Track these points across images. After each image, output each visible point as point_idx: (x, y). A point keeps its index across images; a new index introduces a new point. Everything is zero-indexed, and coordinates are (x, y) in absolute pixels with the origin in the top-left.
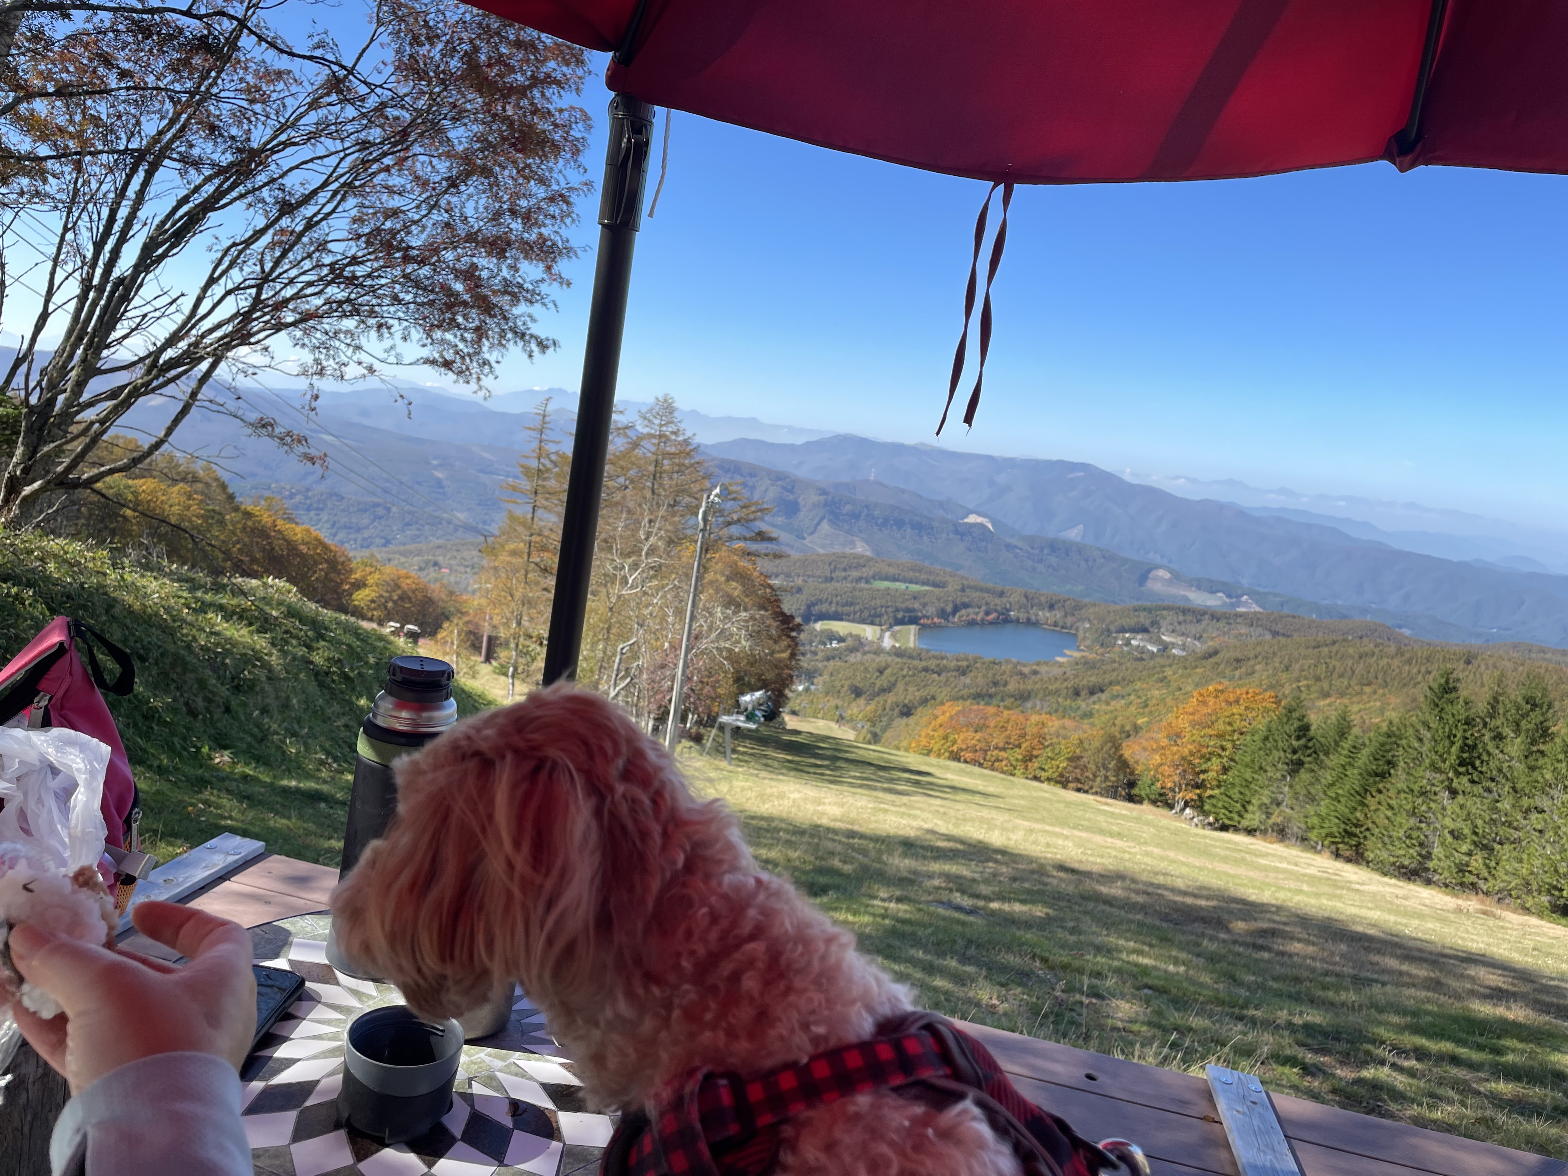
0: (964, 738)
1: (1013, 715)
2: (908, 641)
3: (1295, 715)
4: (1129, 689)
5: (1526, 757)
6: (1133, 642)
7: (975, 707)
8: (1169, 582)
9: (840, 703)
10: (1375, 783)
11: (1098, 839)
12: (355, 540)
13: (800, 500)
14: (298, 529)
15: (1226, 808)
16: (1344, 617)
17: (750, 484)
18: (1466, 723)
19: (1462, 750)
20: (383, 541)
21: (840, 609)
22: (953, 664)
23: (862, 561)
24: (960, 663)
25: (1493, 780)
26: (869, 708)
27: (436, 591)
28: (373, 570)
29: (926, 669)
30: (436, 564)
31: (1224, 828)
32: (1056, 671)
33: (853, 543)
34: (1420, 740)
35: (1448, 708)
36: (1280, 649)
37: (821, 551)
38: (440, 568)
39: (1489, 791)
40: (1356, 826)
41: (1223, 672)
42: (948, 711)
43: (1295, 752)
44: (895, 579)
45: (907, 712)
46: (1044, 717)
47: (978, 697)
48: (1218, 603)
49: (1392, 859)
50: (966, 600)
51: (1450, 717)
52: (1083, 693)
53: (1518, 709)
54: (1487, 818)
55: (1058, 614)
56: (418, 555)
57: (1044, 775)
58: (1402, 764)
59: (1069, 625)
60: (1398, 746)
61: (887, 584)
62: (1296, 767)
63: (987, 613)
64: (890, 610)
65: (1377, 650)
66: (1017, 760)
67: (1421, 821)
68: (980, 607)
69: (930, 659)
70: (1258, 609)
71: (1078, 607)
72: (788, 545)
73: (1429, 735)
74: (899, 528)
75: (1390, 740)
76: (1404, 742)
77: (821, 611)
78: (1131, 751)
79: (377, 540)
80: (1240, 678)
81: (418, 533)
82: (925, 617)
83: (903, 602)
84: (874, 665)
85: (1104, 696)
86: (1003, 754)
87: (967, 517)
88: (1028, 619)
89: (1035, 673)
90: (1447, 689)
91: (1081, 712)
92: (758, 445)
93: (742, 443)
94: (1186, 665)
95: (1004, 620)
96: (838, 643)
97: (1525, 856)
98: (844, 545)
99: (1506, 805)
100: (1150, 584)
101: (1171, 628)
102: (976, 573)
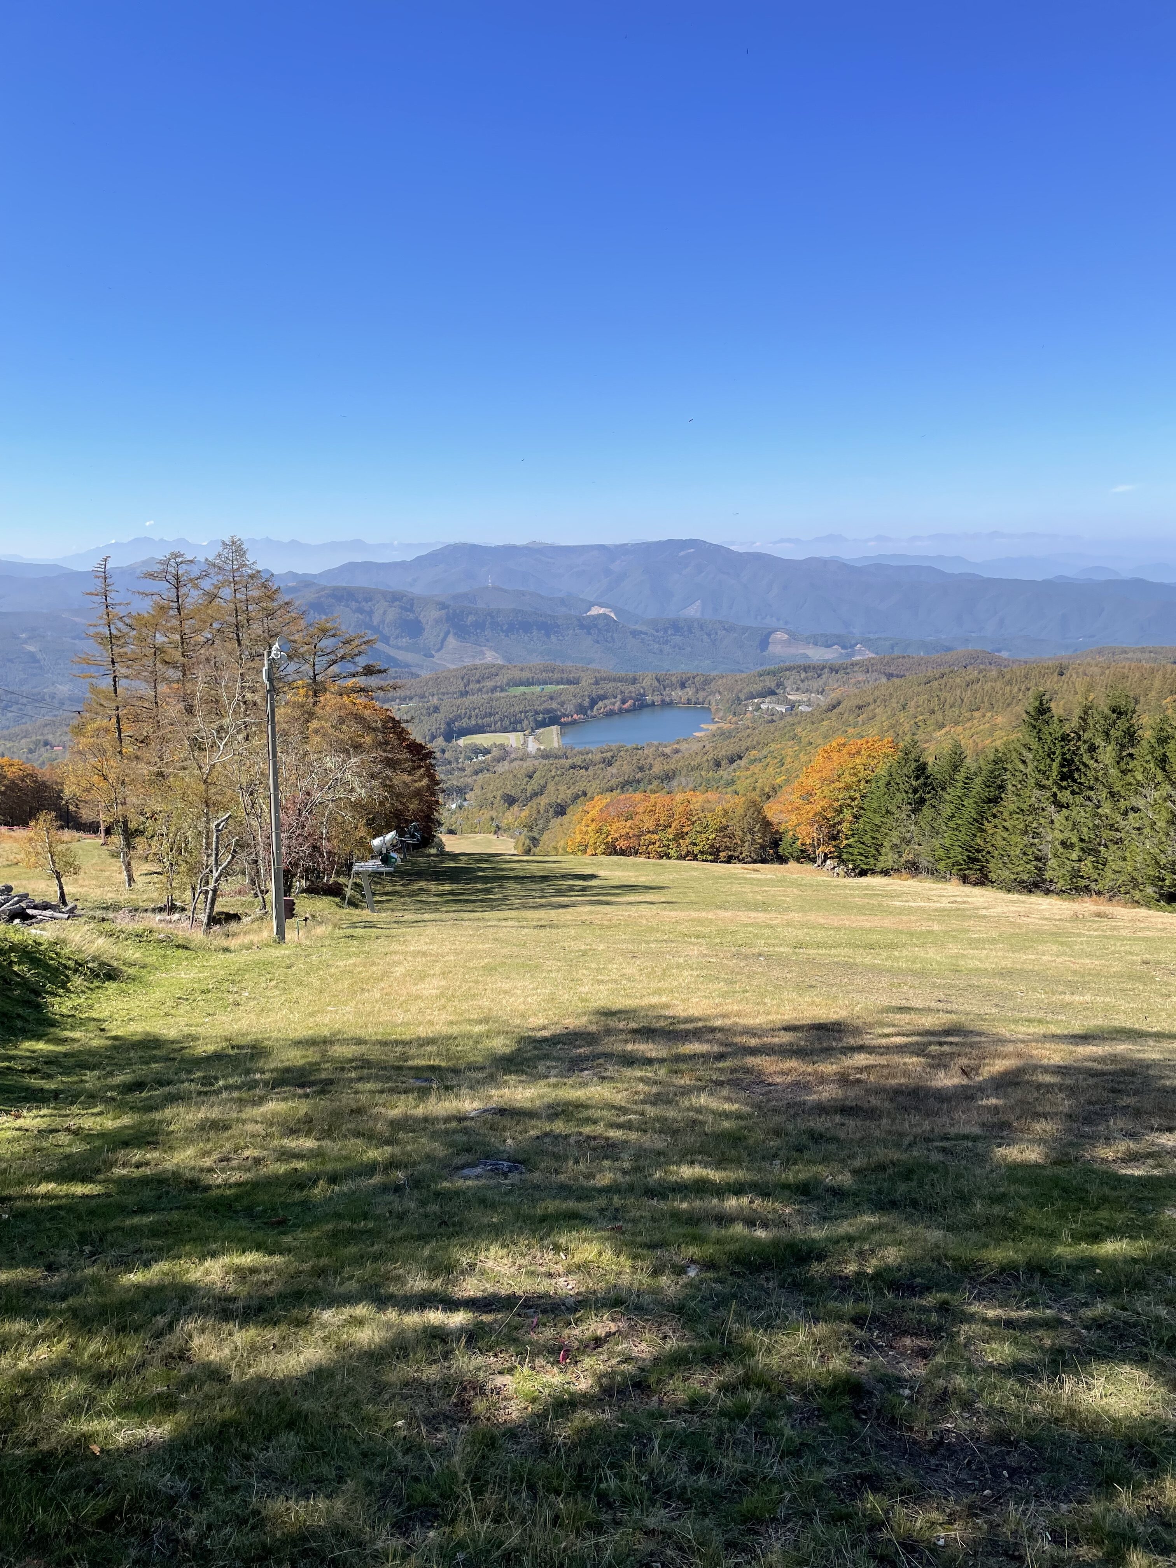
0: (617, 828)
1: (660, 798)
2: (552, 741)
3: (912, 757)
4: (765, 751)
5: (1118, 762)
6: (763, 706)
7: (623, 796)
8: (788, 643)
9: (494, 814)
10: (989, 808)
13: (421, 618)
15: (861, 854)
16: (949, 650)
17: (367, 609)
18: (1063, 739)
19: (1062, 765)
21: (480, 722)
22: (598, 757)
23: (494, 670)
24: (604, 755)
25: (1091, 788)
26: (523, 814)
29: (573, 767)
30: (46, 743)
31: (863, 873)
32: (697, 746)
33: (482, 653)
34: (1024, 762)
35: (1045, 729)
37: (452, 667)
38: (52, 747)
39: (1089, 799)
40: (978, 851)
41: (847, 720)
42: (598, 804)
43: (915, 791)
44: (528, 683)
45: (561, 810)
46: (689, 795)
47: (625, 785)
48: (836, 655)
49: (1013, 877)
50: (602, 692)
51: (1047, 736)
52: (723, 763)
53: (1106, 719)
54: (1091, 825)
55: (690, 692)
56: (25, 737)
57: (697, 848)
58: (1010, 787)
59: (701, 699)
60: (1006, 770)
61: (522, 689)
62: (918, 805)
63: (624, 702)
64: (530, 714)
65: (980, 676)
66: (670, 838)
67: (1033, 838)
68: (615, 697)
69: (576, 756)
70: (872, 656)
71: (707, 682)
72: (417, 666)
73: (1031, 756)
74: (526, 632)
75: (998, 766)
76: (1010, 766)
77: (462, 727)
78: (773, 812)
81: (20, 713)
82: (564, 715)
83: (541, 704)
84: (523, 771)
85: (743, 763)
86: (655, 836)
87: (589, 610)
88: (663, 701)
89: (677, 751)
90: (1042, 710)
91: (722, 782)
92: (368, 567)
93: (351, 567)
94: (813, 719)
95: (641, 705)
96: (484, 755)
97: (1128, 855)
98: (474, 657)
99: (1106, 810)
100: (771, 648)
101: (795, 687)
102: (607, 666)
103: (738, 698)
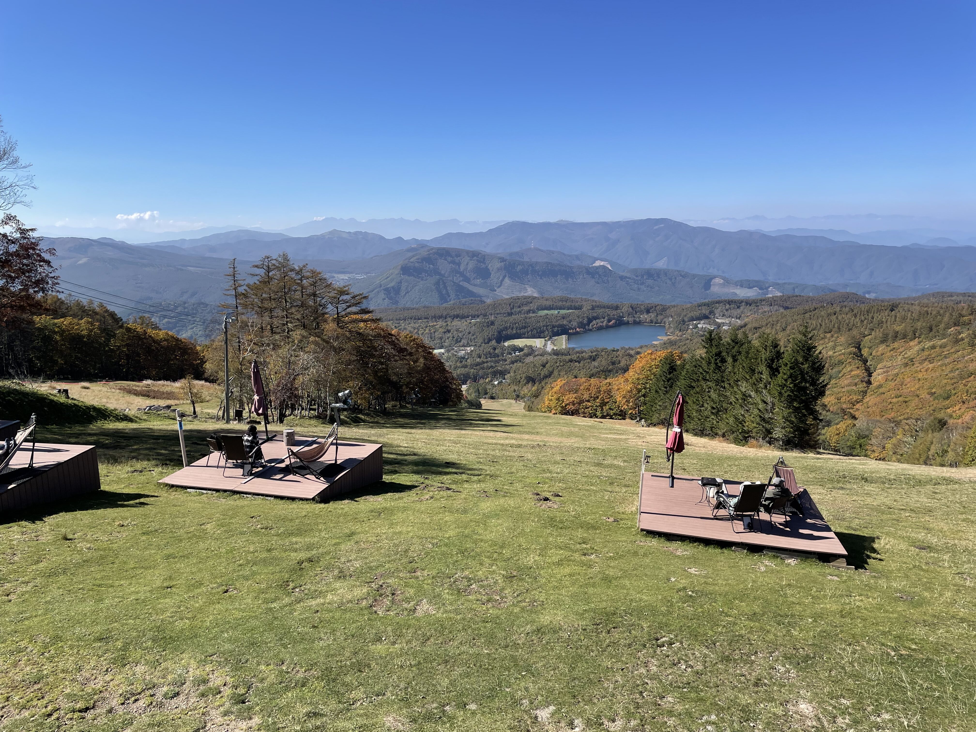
2: (562, 344)
6: (699, 326)
8: (723, 285)
13: (489, 267)
14: (161, 333)
16: (833, 291)
17: (457, 261)
21: (518, 331)
22: (588, 355)
23: (529, 300)
24: (592, 354)
29: (571, 361)
33: (525, 289)
37: (505, 297)
44: (550, 308)
48: (752, 294)
50: (596, 315)
55: (653, 315)
59: (659, 321)
61: (546, 312)
63: (609, 321)
64: (549, 327)
68: (604, 318)
69: (573, 354)
70: (779, 294)
71: (664, 309)
72: (483, 296)
74: (553, 276)
77: (507, 335)
82: (571, 329)
83: (557, 321)
84: (540, 362)
87: (594, 263)
88: (635, 321)
92: (460, 235)
93: (450, 236)
95: (620, 323)
96: (519, 352)
98: (520, 291)
100: (712, 288)
101: (721, 314)
102: (599, 297)
103: (683, 321)
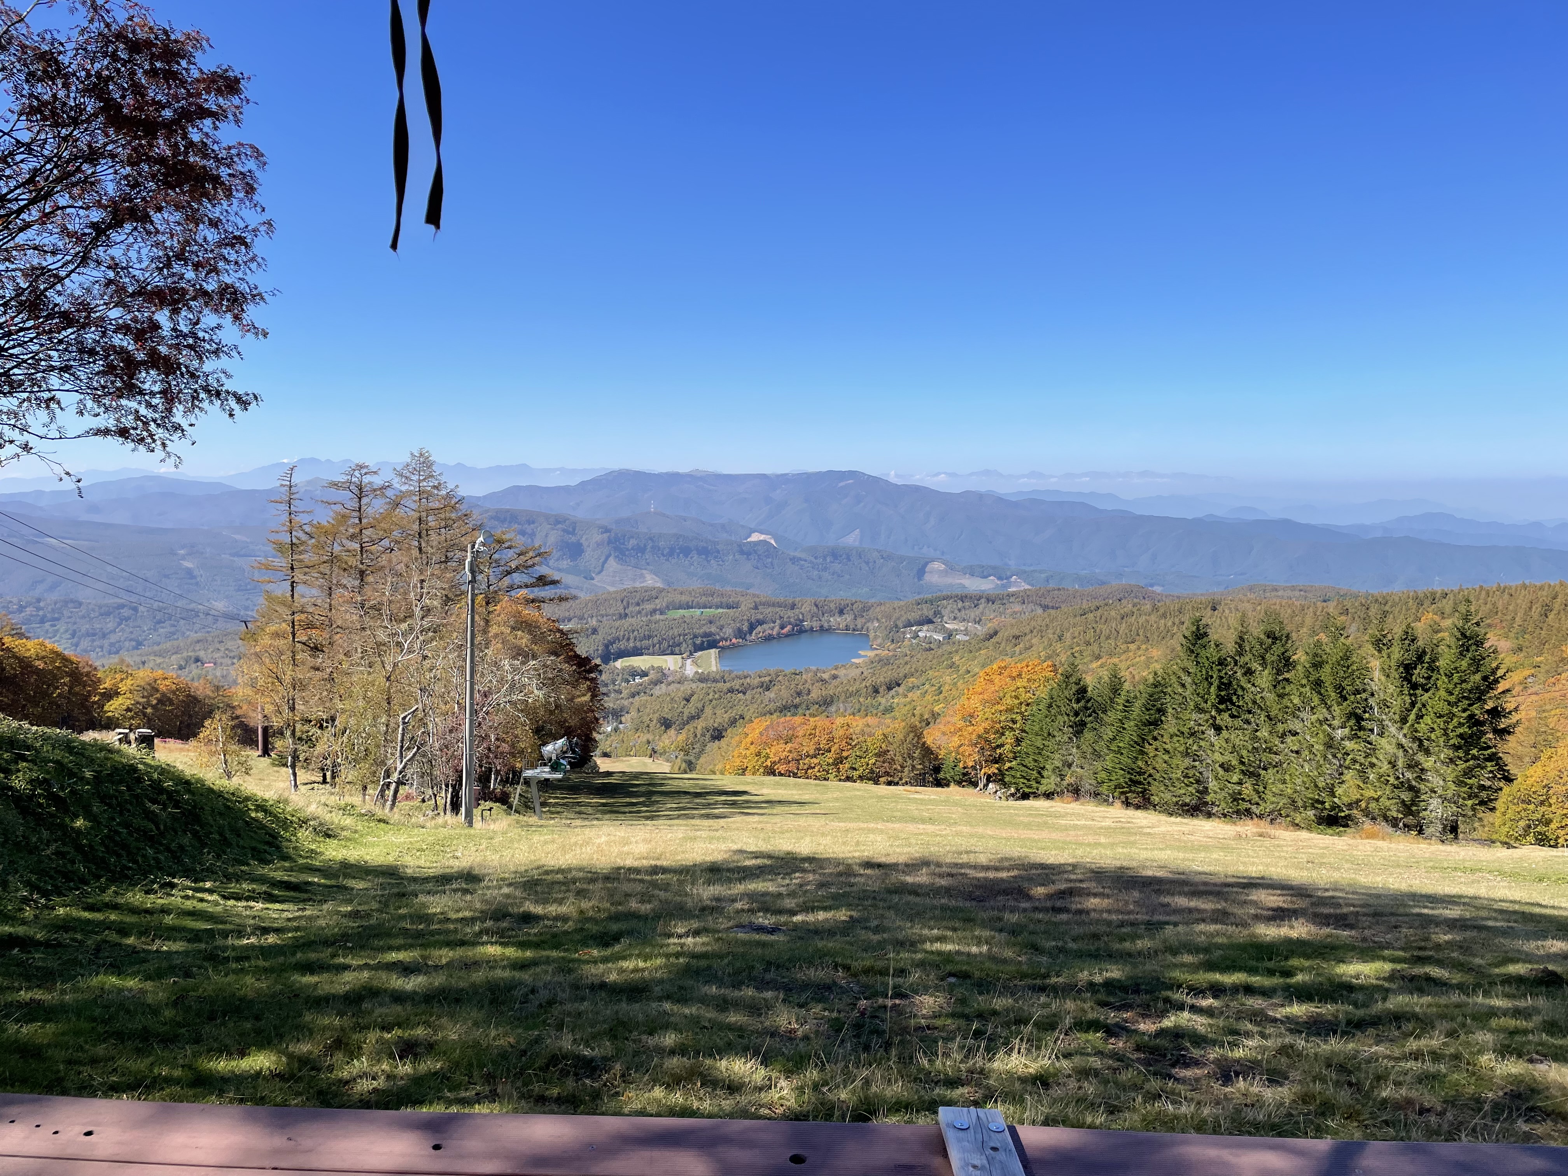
0: (777, 752)
1: (820, 721)
2: (710, 664)
3: (1073, 679)
4: (923, 679)
5: (1275, 686)
6: (921, 634)
7: (783, 719)
8: (945, 573)
9: (651, 738)
10: (1150, 731)
11: (911, 827)
12: (102, 647)
13: (583, 541)
14: (30, 644)
15: (1024, 777)
16: (1103, 583)
17: (529, 531)
18: (1220, 664)
19: (1219, 688)
20: (134, 643)
21: (638, 644)
22: (756, 681)
23: (654, 593)
24: (763, 679)
25: (1250, 712)
26: (680, 738)
27: (201, 689)
28: (124, 676)
29: (731, 691)
30: (197, 660)
31: (1025, 796)
32: (854, 673)
33: (642, 576)
34: (1183, 686)
35: (1203, 653)
36: (1052, 621)
37: (612, 589)
38: (203, 664)
39: (1248, 722)
40: (1140, 774)
41: (1005, 650)
42: (757, 728)
43: (1076, 714)
44: (689, 607)
45: (718, 735)
46: (848, 719)
47: (784, 709)
48: (992, 586)
49: (1174, 799)
50: (761, 617)
51: (1205, 660)
52: (881, 690)
53: (1261, 644)
54: (1250, 748)
55: (848, 618)
56: (176, 653)
57: (856, 774)
58: (1170, 710)
59: (859, 626)
60: (1165, 693)
61: (682, 612)
62: (1079, 728)
63: (782, 628)
64: (688, 637)
65: (1135, 610)
66: (828, 764)
67: (1194, 761)
68: (774, 622)
69: (733, 679)
70: (1027, 587)
71: (866, 609)
72: (577, 588)
73: (1189, 680)
74: (686, 556)
75: (1157, 690)
76: (1169, 690)
77: (620, 649)
78: (933, 737)
79: (127, 644)
80: (1021, 654)
81: (173, 629)
82: (722, 639)
83: (700, 628)
84: (680, 694)
85: (900, 690)
86: (815, 761)
87: (749, 536)
88: (822, 627)
89: (835, 677)
90: (1199, 635)
91: (881, 708)
92: (532, 490)
93: (516, 490)
94: (970, 649)
95: (799, 631)
96: (642, 677)
97: (1287, 777)
98: (634, 580)
99: (1264, 733)
100: (927, 577)
101: (952, 615)
102: (765, 590)
103: (896, 626)
